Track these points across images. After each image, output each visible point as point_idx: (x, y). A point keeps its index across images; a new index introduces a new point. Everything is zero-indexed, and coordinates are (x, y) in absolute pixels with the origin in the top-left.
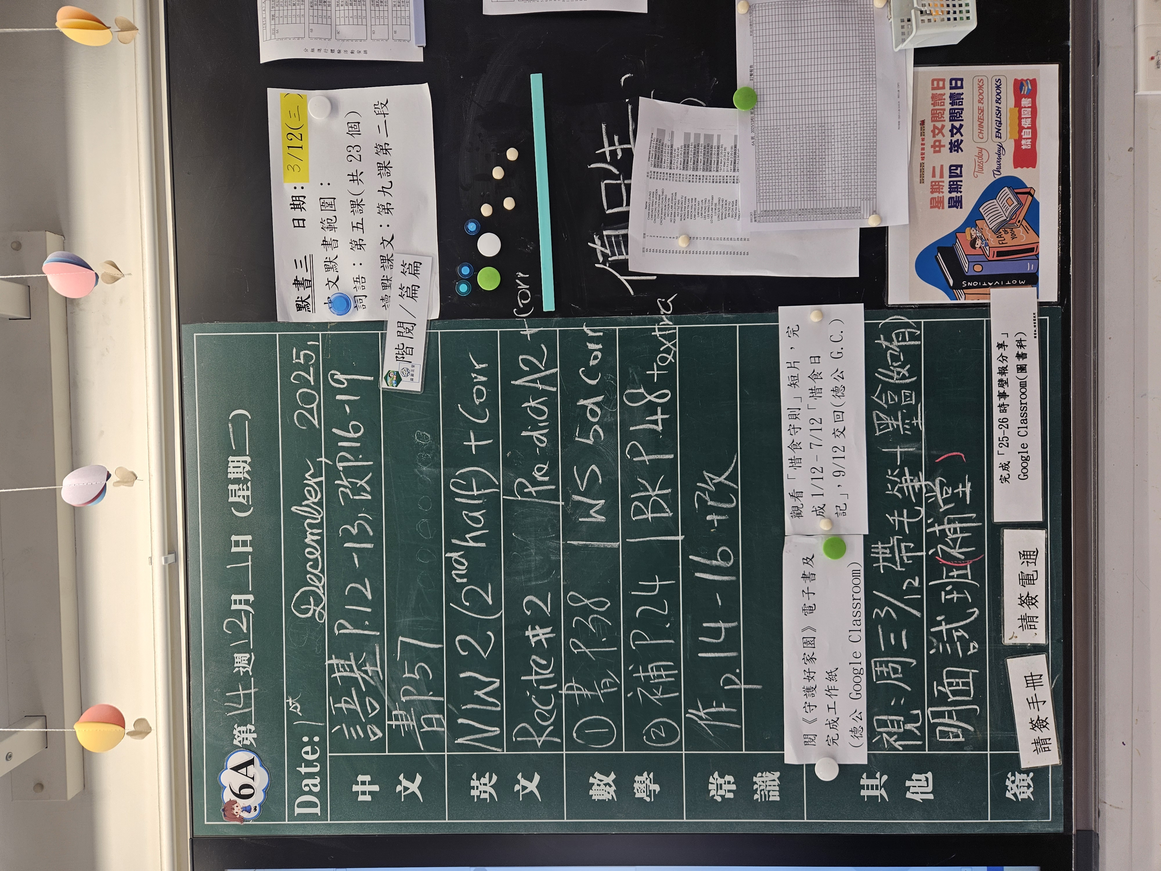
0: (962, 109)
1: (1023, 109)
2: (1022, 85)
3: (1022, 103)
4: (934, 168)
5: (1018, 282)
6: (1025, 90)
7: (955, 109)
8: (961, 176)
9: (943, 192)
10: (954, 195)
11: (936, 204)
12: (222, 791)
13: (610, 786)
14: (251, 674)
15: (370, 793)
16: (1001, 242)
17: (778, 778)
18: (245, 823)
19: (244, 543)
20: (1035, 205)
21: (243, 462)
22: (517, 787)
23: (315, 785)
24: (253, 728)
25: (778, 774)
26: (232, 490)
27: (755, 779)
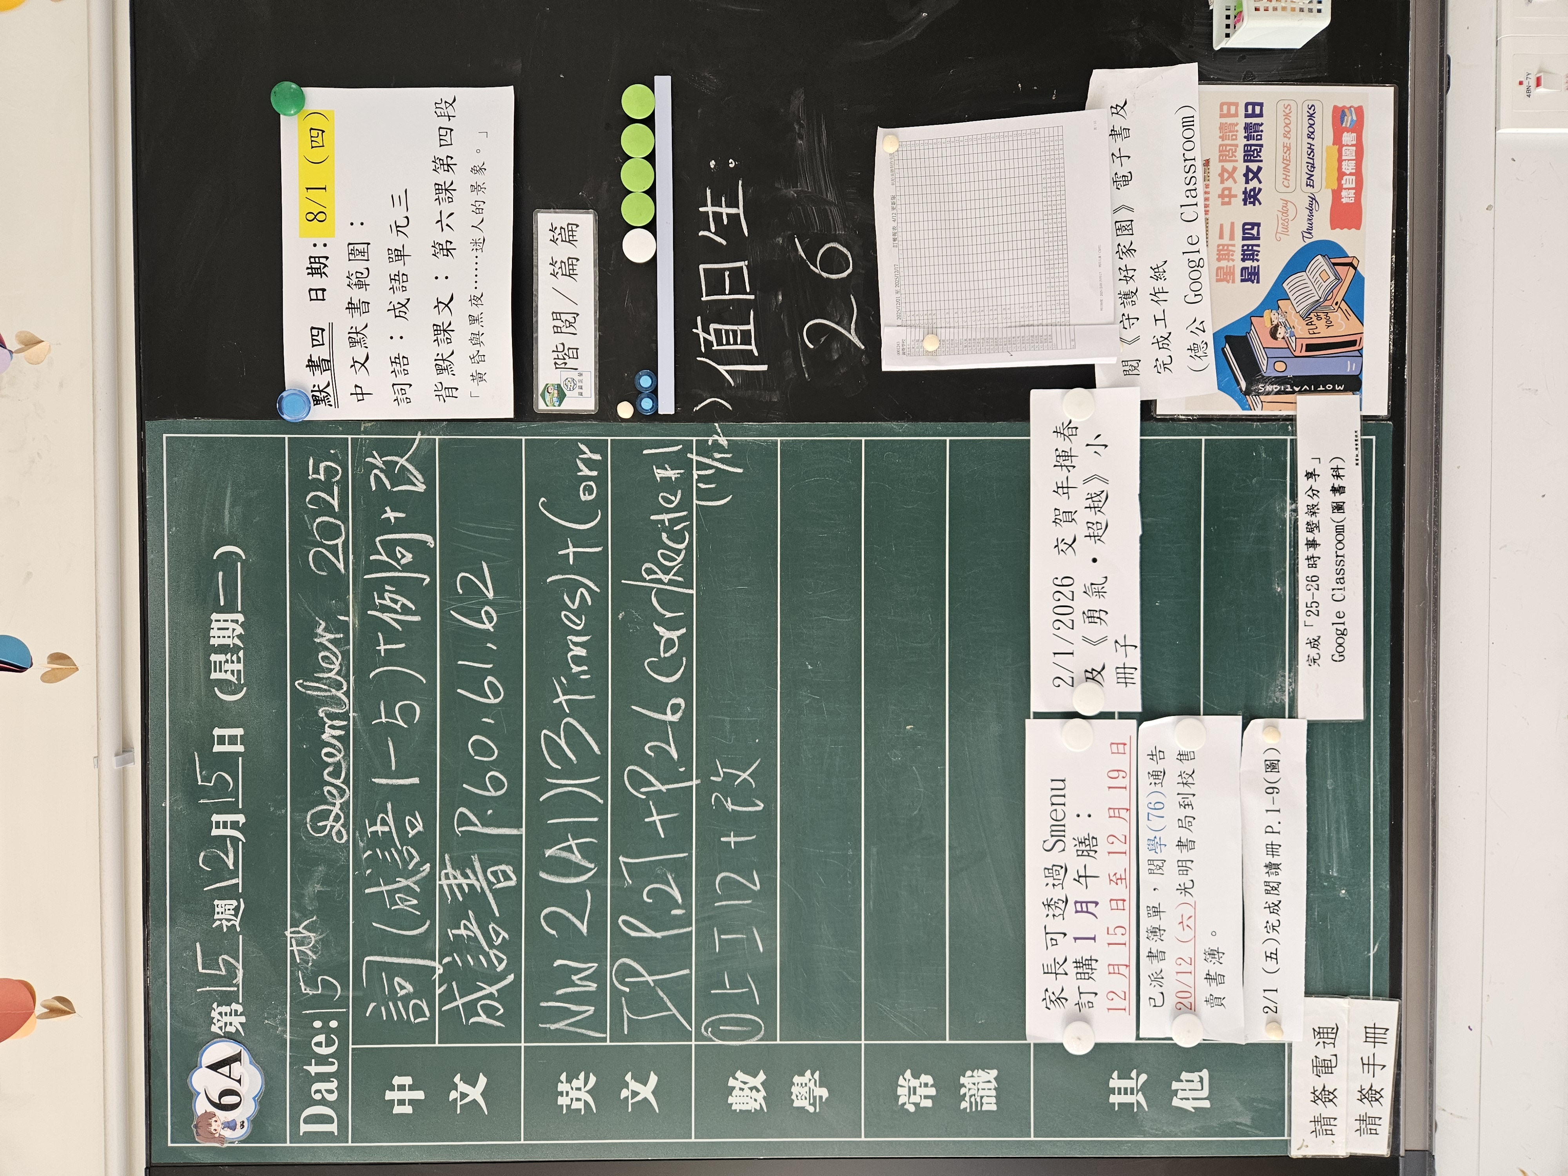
0: (1261, 146)
1: (1344, 148)
2: (1343, 114)
3: (1343, 139)
4: (1222, 226)
5: (1334, 387)
6: (1347, 123)
7: (1251, 145)
8: (1258, 239)
9: (1233, 260)
10: (1248, 264)
11: (1223, 276)
12: (194, 1099)
13: (758, 1091)
14: (238, 929)
15: (412, 1102)
16: (1311, 332)
17: (995, 1079)
18: (226, 1145)
19: (233, 740)
20: (1358, 282)
21: (232, 621)
22: (625, 1093)
23: (330, 1092)
24: (240, 1009)
25: (994, 1073)
26: (215, 662)
27: (963, 1080)
